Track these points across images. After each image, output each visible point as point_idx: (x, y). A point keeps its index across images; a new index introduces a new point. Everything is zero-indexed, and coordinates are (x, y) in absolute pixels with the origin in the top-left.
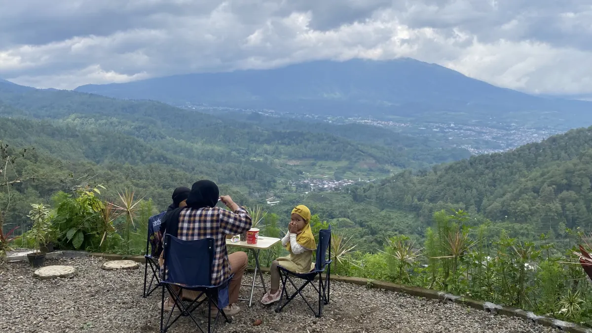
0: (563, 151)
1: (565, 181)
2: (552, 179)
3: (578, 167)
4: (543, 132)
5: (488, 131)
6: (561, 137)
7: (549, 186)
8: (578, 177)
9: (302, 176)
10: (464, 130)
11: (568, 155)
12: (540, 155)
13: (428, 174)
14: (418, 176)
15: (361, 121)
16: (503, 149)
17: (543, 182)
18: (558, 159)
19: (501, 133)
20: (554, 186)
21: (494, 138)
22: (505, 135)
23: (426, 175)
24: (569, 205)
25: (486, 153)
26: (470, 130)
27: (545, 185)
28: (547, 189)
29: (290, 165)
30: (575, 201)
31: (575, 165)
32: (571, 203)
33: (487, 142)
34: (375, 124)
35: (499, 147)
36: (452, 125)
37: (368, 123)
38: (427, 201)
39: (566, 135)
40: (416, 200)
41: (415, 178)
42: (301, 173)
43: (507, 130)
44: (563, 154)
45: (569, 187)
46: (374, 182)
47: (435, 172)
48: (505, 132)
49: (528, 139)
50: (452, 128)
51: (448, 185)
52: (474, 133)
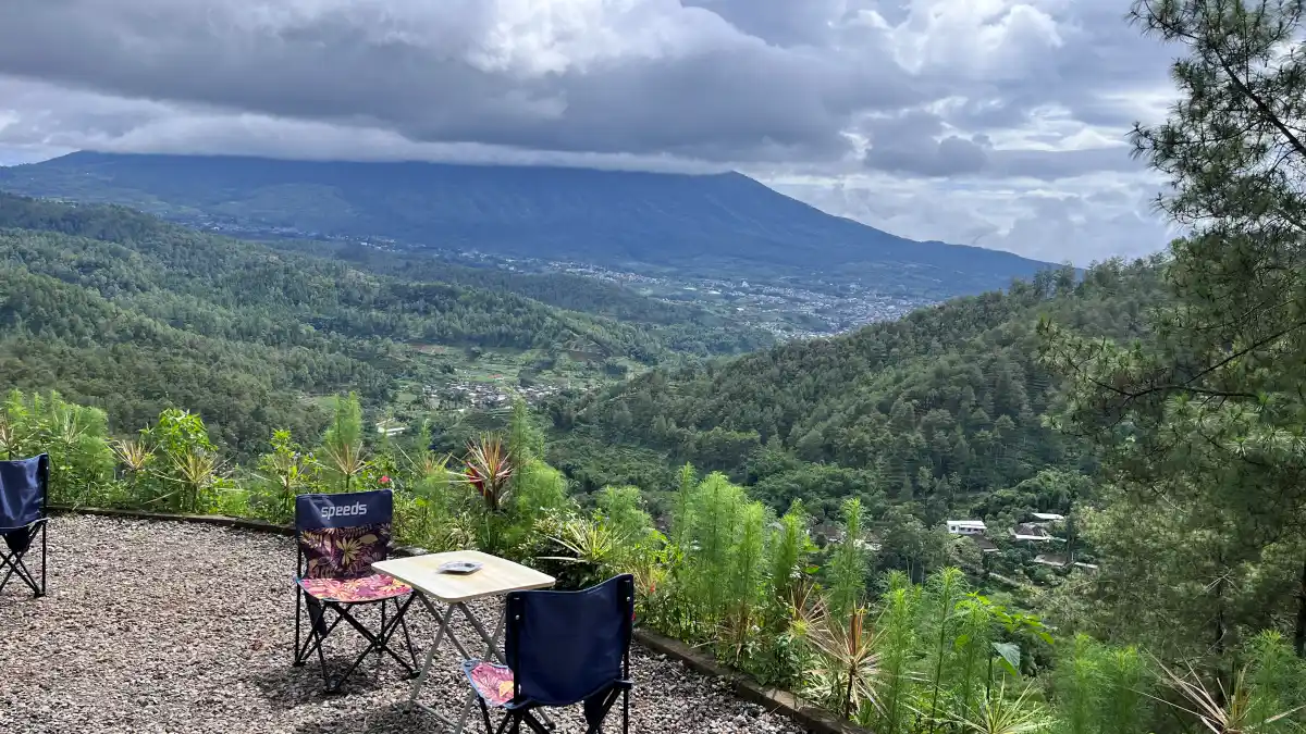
0: (936, 338)
1: (934, 392)
2: (913, 389)
3: (957, 368)
4: (905, 303)
5: (808, 298)
6: (933, 313)
7: (906, 400)
8: (957, 385)
9: (453, 376)
10: (765, 294)
11: (944, 344)
12: (895, 344)
13: (696, 376)
14: (678, 379)
15: (573, 270)
16: (834, 331)
17: (897, 395)
18: (925, 353)
19: (830, 301)
20: (915, 401)
21: (817, 311)
22: (839, 306)
23: (693, 378)
24: (940, 435)
25: (803, 338)
26: (776, 294)
27: (900, 399)
28: (904, 406)
29: (427, 355)
30: (949, 429)
31: (952, 363)
32: (942, 433)
33: (804, 319)
34: (602, 277)
35: (827, 328)
36: (745, 284)
37: (587, 274)
38: (692, 427)
39: (941, 308)
40: (674, 426)
41: (673, 383)
42: (451, 371)
43: (841, 296)
44: (935, 343)
45: (939, 402)
46: (595, 391)
47: (710, 373)
48: (837, 301)
49: (877, 314)
50: (744, 290)
51: (732, 397)
52: (783, 301)
